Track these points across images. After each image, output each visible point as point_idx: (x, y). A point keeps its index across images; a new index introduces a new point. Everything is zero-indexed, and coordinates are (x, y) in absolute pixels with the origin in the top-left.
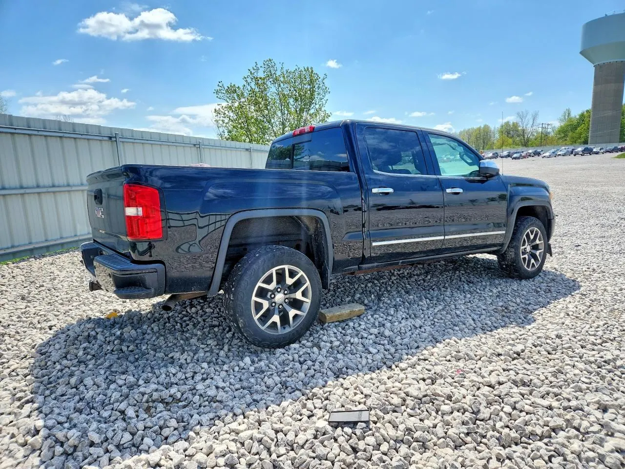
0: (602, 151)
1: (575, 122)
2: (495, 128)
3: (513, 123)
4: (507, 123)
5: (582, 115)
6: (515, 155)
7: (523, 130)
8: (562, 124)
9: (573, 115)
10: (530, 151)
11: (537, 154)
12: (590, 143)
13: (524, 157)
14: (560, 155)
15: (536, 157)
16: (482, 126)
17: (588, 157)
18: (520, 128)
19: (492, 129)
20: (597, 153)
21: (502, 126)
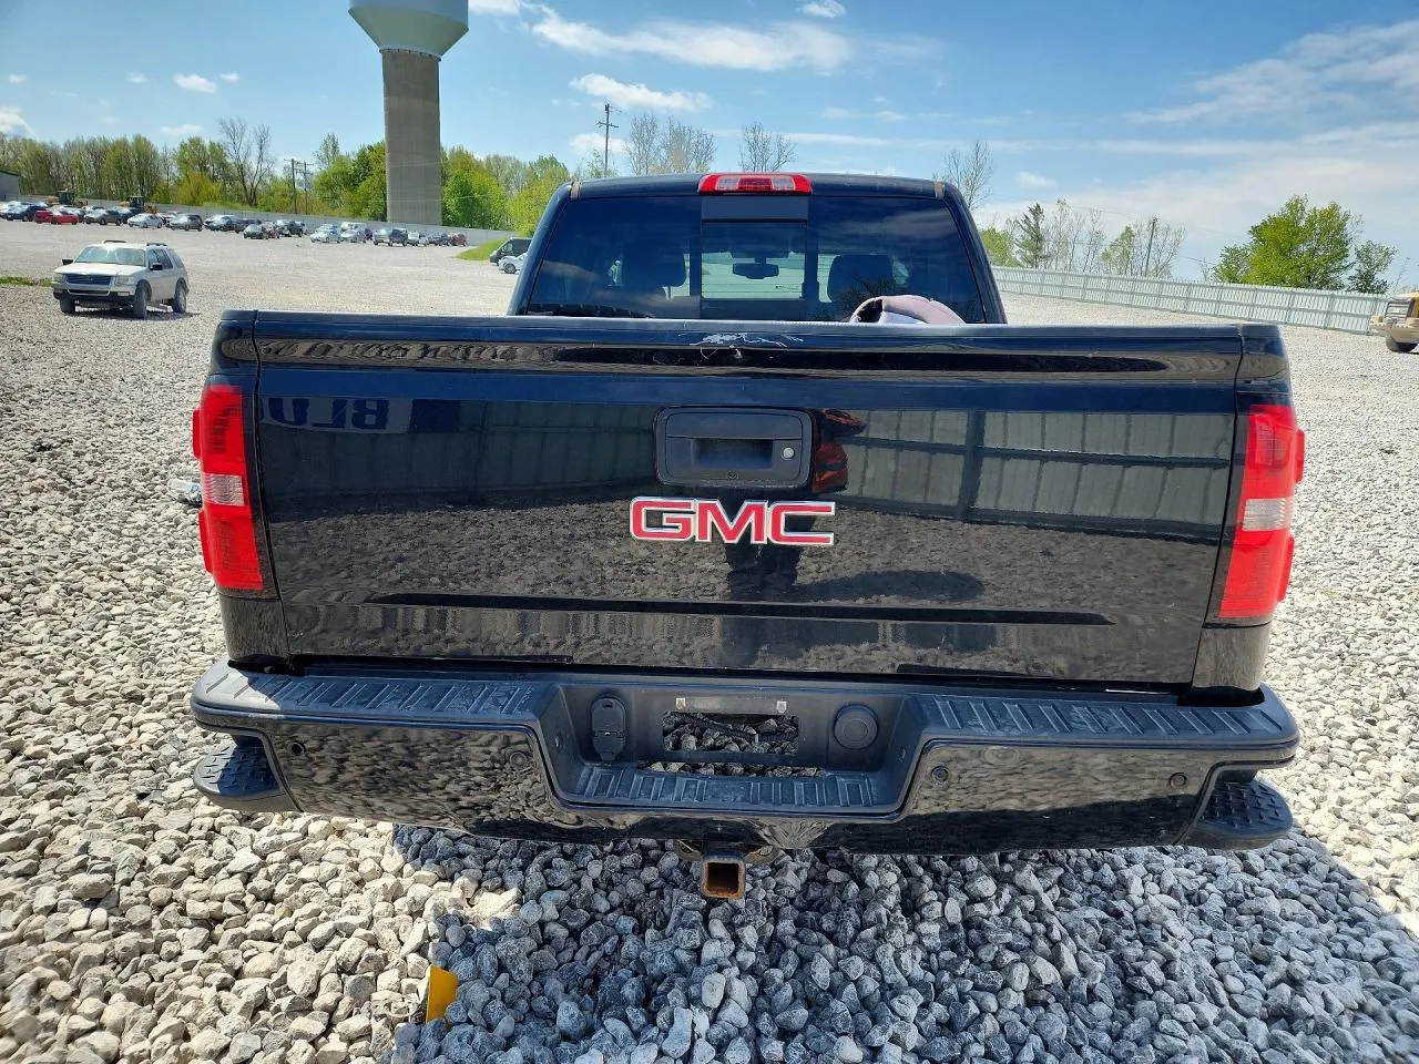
0: (423, 240)
1: (351, 169)
2: (165, 148)
3: (212, 145)
4: (196, 142)
5: (362, 155)
6: (249, 229)
7: (241, 168)
8: (323, 169)
9: (343, 150)
10: (280, 223)
11: (295, 231)
12: (393, 221)
13: (271, 235)
14: (345, 239)
15: (294, 239)
16: (130, 140)
17: (400, 252)
18: (229, 160)
19: (160, 151)
20: (414, 244)
21: (183, 146)
